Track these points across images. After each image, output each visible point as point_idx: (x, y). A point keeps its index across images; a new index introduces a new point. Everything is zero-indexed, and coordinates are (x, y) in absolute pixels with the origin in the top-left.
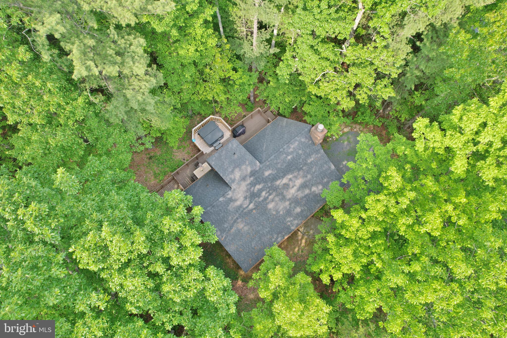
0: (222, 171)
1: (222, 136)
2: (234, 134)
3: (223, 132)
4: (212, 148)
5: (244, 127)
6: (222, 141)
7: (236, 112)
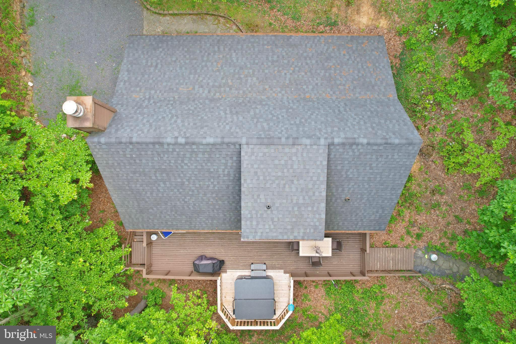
0: (317, 194)
1: (241, 278)
2: (220, 268)
3: (236, 283)
4: (270, 273)
5: (194, 264)
6: (246, 273)
7: (187, 299)
